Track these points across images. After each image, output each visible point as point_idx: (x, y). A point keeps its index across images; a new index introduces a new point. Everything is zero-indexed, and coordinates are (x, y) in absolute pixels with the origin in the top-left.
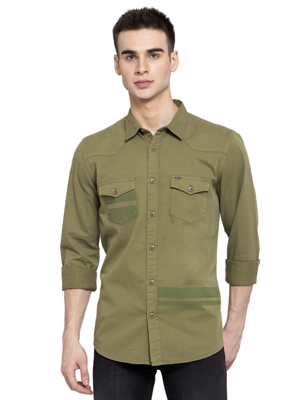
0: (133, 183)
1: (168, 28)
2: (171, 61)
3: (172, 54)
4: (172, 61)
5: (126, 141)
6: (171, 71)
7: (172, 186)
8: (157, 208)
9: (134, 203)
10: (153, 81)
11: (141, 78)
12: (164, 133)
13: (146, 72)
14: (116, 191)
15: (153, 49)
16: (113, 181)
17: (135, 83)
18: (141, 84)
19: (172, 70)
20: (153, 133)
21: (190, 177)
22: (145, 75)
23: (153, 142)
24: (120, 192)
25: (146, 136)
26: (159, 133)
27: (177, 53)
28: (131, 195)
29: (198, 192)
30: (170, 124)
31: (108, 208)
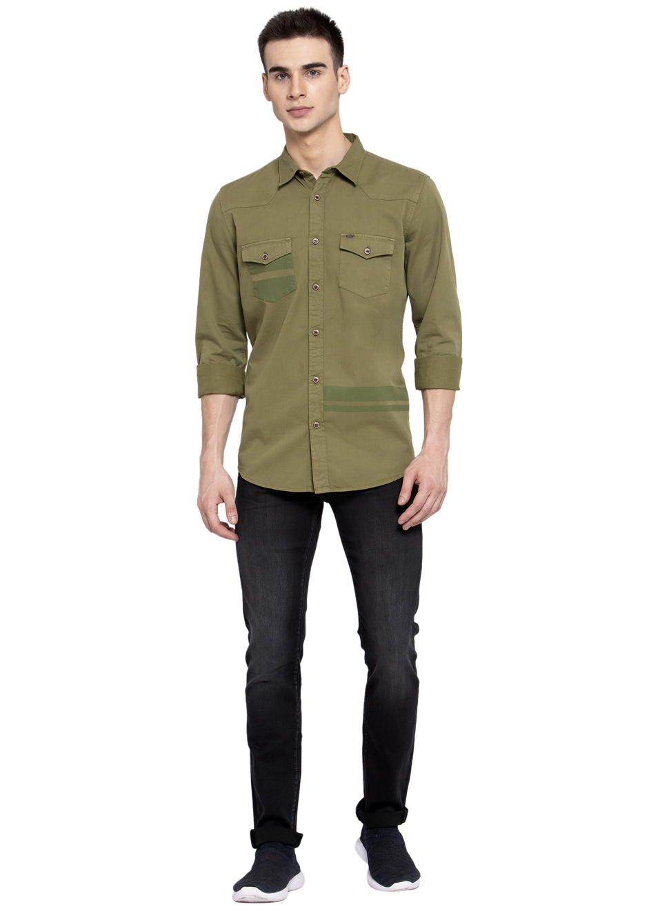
0: (289, 244)
1: (331, 34)
2: (337, 80)
3: (340, 70)
4: (340, 79)
5: (280, 188)
6: (339, 94)
7: (341, 247)
8: (322, 277)
9: (291, 272)
10: (313, 108)
11: (296, 104)
12: (332, 176)
13: (302, 95)
14: (265, 256)
15: (311, 65)
16: (261, 242)
17: (288, 111)
18: (297, 113)
19: (341, 91)
20: (316, 177)
21: (366, 236)
22: (301, 99)
23: (316, 188)
24: (271, 258)
25: (306, 180)
26: (325, 175)
27: (347, 68)
28: (286, 260)
29: (378, 255)
30: (340, 164)
31: (254, 280)
